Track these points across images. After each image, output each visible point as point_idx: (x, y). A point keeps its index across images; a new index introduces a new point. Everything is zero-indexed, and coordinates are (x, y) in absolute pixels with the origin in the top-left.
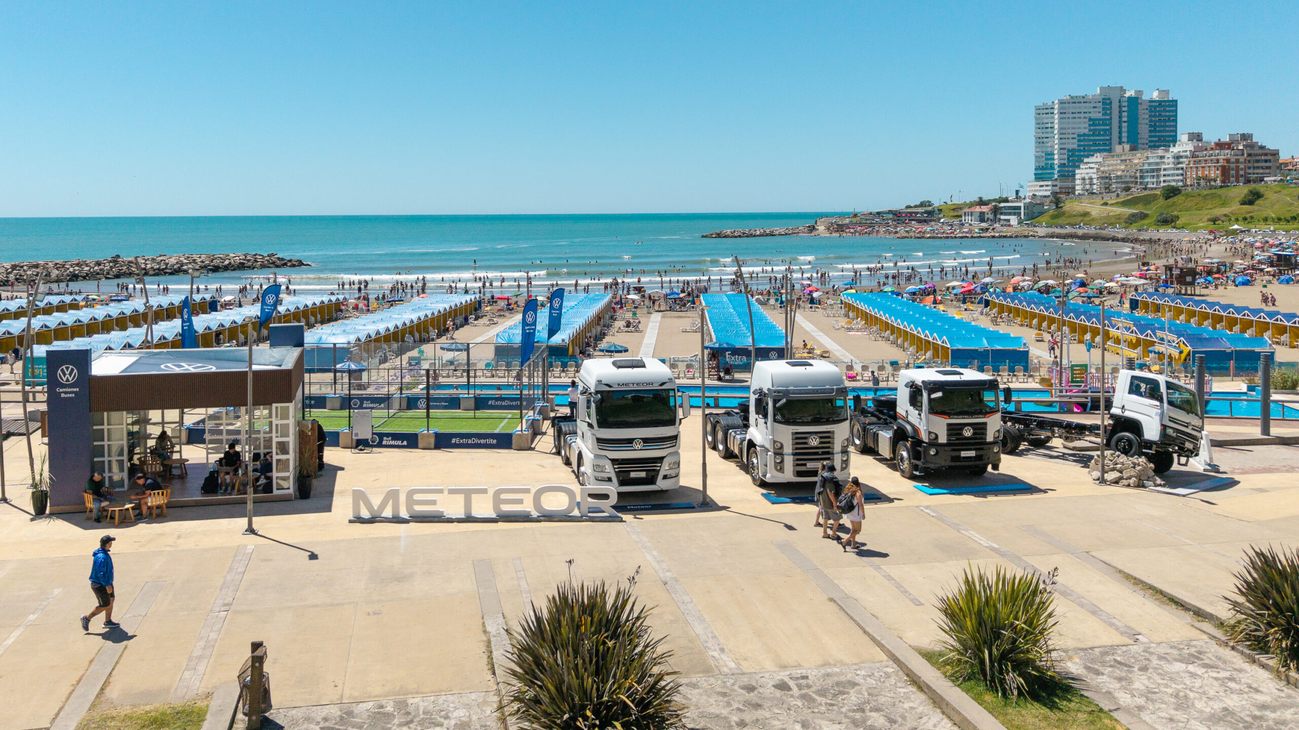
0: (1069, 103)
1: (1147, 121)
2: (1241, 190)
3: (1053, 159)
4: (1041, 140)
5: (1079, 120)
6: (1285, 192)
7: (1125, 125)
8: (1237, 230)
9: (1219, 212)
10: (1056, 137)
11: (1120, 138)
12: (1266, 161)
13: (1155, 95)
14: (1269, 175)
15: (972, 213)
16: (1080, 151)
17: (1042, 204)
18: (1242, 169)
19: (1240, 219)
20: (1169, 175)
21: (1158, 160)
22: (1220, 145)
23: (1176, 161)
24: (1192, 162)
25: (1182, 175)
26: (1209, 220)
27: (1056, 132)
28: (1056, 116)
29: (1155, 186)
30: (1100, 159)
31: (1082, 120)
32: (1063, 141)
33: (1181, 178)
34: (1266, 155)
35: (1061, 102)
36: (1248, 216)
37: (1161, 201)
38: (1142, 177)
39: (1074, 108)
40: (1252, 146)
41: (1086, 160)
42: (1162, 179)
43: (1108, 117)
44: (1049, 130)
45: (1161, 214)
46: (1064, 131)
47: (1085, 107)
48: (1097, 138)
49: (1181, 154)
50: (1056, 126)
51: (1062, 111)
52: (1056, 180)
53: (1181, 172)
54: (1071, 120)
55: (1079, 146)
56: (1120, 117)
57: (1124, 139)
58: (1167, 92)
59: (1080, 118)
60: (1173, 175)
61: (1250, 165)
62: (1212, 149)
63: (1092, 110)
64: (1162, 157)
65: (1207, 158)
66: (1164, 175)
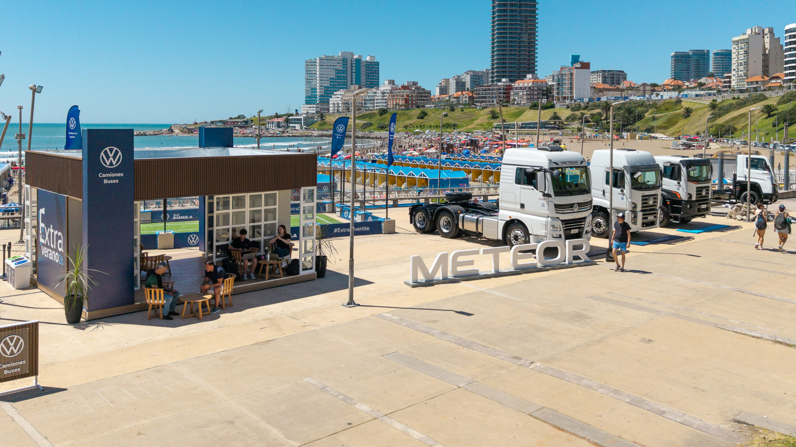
0: (325, 60)
1: (365, 73)
2: (417, 112)
3: (316, 92)
4: (308, 81)
5: (330, 70)
6: (437, 112)
7: (354, 74)
8: (419, 132)
9: (408, 122)
10: (318, 79)
11: (352, 81)
12: (425, 97)
13: (368, 59)
14: (427, 104)
15: (272, 122)
16: (331, 88)
17: (313, 118)
18: (414, 100)
19: (419, 126)
20: (379, 103)
21: (373, 94)
22: (404, 87)
23: (383, 95)
24: (390, 96)
25: (386, 103)
26: (404, 127)
27: (318, 76)
28: (318, 67)
29: (372, 108)
30: (343, 93)
31: (332, 70)
32: (322, 82)
33: (385, 104)
34: (425, 93)
35: (321, 59)
36: (422, 124)
37: (378, 117)
38: (365, 103)
39: (328, 63)
40: (418, 88)
41: (335, 93)
42: (376, 105)
43: (345, 69)
44: (313, 75)
45: (380, 124)
46: (322, 76)
47: (334, 63)
48: (340, 81)
49: (385, 91)
50: (318, 73)
51: (321, 64)
52: (318, 104)
53: (385, 101)
54: (326, 70)
55: (330, 85)
56: (352, 70)
57: (354, 82)
58: (374, 57)
59: (330, 69)
60: (381, 103)
61: (418, 98)
62: (400, 89)
63: (337, 65)
64: (375, 93)
65: (398, 94)
66: (377, 103)
